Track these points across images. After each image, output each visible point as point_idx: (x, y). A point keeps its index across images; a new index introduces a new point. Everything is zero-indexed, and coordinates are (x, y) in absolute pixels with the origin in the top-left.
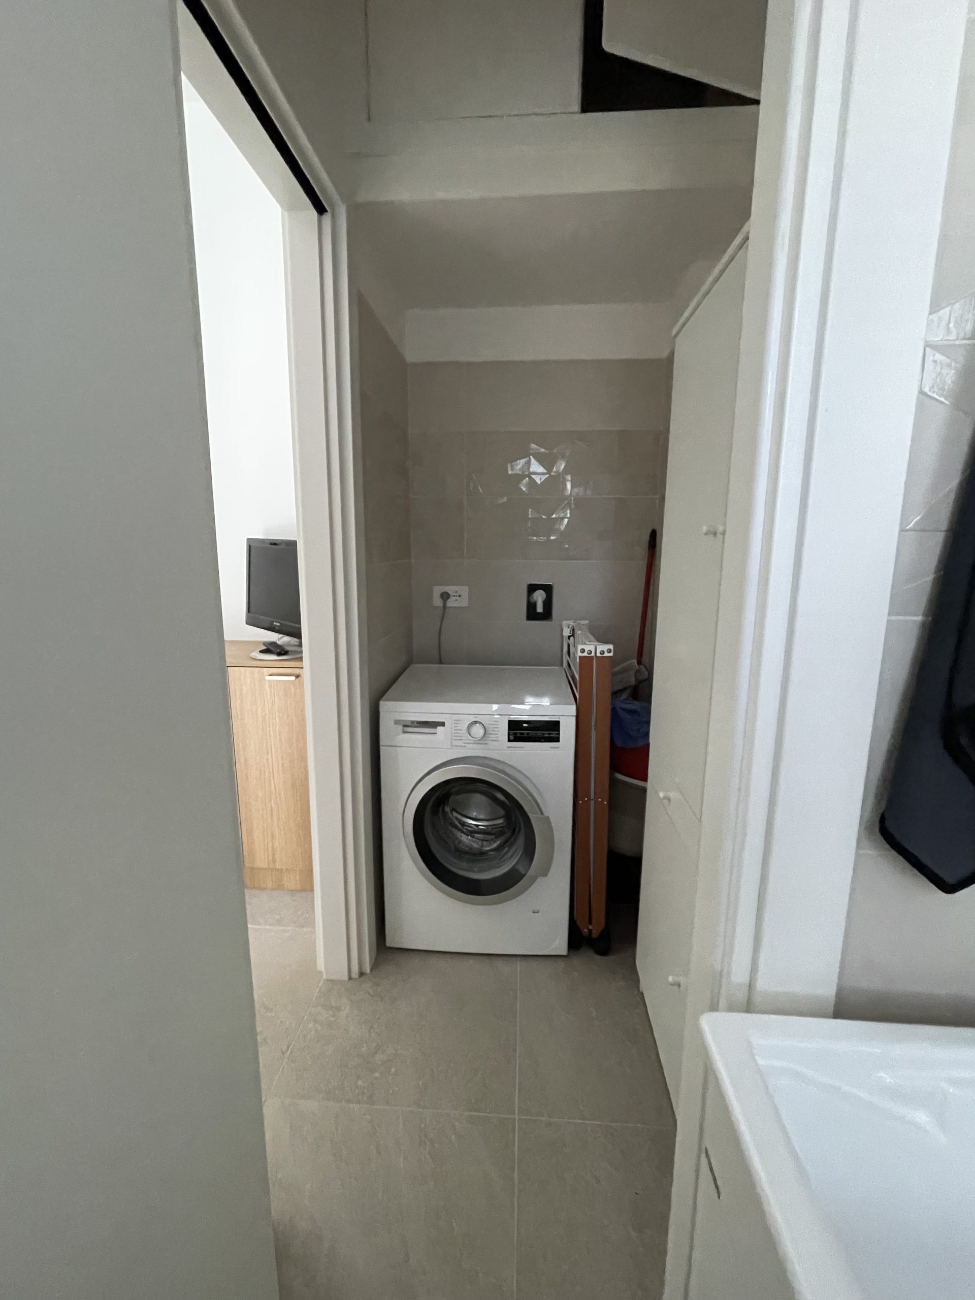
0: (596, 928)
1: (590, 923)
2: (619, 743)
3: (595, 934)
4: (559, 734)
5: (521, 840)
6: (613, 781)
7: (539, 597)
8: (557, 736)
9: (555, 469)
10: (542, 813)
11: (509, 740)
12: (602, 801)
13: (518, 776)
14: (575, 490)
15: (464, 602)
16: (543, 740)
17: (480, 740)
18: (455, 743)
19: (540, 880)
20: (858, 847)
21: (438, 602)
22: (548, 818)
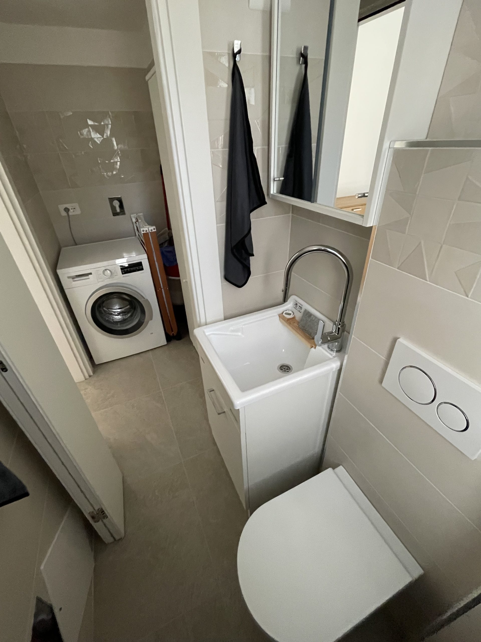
0: (175, 332)
1: (172, 331)
2: (167, 265)
3: (175, 334)
4: (143, 267)
5: (139, 310)
6: (168, 280)
7: (116, 204)
8: (142, 268)
9: (105, 135)
10: (144, 298)
11: (123, 274)
12: (166, 288)
13: (130, 287)
14: (119, 146)
15: (78, 212)
16: (137, 271)
17: (110, 276)
18: (99, 280)
19: (150, 322)
20: (222, 283)
21: (64, 214)
22: (147, 300)
